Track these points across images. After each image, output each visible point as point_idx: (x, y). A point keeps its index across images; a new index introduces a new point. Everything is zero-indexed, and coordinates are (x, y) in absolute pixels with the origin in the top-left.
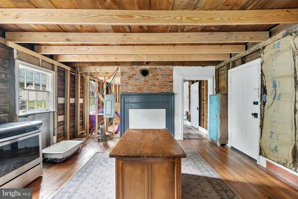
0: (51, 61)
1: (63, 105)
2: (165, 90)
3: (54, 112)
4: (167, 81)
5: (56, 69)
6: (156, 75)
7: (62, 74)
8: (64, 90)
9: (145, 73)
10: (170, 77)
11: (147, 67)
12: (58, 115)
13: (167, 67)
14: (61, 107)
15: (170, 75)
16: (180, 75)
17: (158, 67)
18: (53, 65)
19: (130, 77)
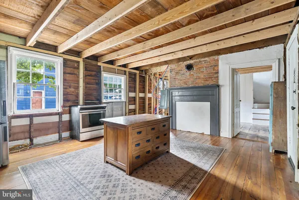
0: (123, 69)
1: (134, 98)
2: (210, 83)
3: (126, 102)
4: (212, 73)
5: (127, 74)
6: (200, 68)
7: (133, 77)
8: (135, 88)
9: (189, 67)
10: (216, 68)
11: (191, 62)
12: (129, 105)
13: (212, 58)
14: (133, 99)
15: (215, 66)
16: (227, 64)
17: (203, 59)
18: (125, 71)
19: (177, 73)
